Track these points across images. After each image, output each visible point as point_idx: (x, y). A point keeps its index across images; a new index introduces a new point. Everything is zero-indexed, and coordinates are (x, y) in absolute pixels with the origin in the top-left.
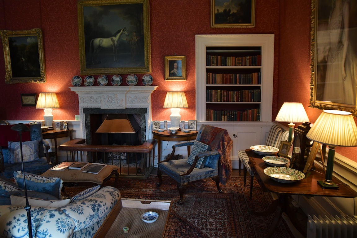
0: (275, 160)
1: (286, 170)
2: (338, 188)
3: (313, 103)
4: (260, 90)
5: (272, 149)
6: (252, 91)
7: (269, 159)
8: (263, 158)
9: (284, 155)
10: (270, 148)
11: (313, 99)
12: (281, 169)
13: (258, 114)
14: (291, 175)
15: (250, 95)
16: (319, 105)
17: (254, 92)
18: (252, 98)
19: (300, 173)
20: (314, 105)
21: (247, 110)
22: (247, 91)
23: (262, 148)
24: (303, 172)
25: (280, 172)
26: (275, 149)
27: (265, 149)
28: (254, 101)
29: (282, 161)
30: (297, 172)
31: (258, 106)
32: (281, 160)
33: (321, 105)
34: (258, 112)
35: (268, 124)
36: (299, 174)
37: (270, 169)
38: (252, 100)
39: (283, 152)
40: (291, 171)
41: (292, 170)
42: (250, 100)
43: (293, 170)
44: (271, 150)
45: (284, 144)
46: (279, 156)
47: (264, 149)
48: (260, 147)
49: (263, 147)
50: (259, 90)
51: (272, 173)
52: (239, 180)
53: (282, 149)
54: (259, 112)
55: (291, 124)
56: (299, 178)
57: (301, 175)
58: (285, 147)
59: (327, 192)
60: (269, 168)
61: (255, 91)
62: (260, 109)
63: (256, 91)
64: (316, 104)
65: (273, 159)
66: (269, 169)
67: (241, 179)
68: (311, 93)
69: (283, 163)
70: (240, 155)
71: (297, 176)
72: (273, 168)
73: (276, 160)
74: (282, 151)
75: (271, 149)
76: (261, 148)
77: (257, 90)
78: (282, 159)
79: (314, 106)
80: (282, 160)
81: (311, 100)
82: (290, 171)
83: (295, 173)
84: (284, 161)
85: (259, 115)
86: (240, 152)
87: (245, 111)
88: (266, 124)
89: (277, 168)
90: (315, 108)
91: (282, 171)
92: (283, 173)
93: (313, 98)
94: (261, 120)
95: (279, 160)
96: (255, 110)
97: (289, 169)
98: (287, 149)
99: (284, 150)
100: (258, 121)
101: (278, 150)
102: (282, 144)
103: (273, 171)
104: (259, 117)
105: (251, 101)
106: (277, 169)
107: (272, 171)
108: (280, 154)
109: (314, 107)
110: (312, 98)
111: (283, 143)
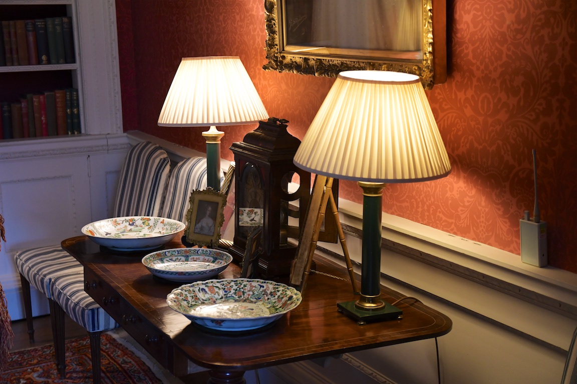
0: (183, 258)
1: (235, 287)
2: (400, 313)
3: (279, 55)
4: (70, 19)
5: (160, 225)
6: (39, 23)
7: (162, 261)
8: (143, 260)
9: (208, 239)
10: (151, 223)
11: (277, 41)
12: (218, 285)
13: (72, 107)
14: (254, 300)
15: (31, 39)
16: (298, 59)
17: (45, 28)
18: (42, 51)
19: (281, 289)
20: (281, 62)
21: (29, 96)
22: (20, 23)
23: (122, 226)
24: (293, 282)
25: (216, 296)
26: (171, 225)
27: (132, 227)
28: (49, 62)
29: (208, 261)
30: (270, 286)
31: (66, 81)
32: (201, 257)
33: (306, 60)
34: (71, 100)
35: (111, 142)
36: (279, 294)
37: (184, 292)
38: (44, 58)
39: (202, 228)
40: (252, 286)
41: (254, 284)
42: (34, 60)
43: (256, 283)
44: (156, 230)
45: (200, 201)
46: (192, 245)
47: (130, 230)
48: (116, 224)
49: (127, 221)
50: (65, 20)
51: (192, 306)
52: (35, 361)
53: (198, 220)
54: (74, 103)
55: (213, 131)
56: (284, 305)
57: (289, 293)
58: (208, 213)
59: (370, 334)
60: (178, 291)
61: (49, 21)
62: (77, 91)
63: (53, 24)
64: (289, 58)
65: (174, 258)
66: (181, 294)
67: (40, 356)
68: (270, 20)
69: (214, 266)
70: (26, 268)
71: (273, 300)
72: (191, 289)
73: (187, 260)
74: (199, 225)
75: (155, 224)
76: (119, 227)
77: (57, 20)
78: (204, 254)
79: (280, 64)
80: (207, 258)
81: (271, 45)
82: (248, 288)
83: (265, 293)
84: (212, 259)
85: (75, 110)
86: (24, 257)
87: (20, 102)
88: (104, 142)
89: (203, 287)
90: (285, 72)
91: (222, 293)
92: (226, 298)
93: (277, 37)
94: (83, 131)
95: (195, 257)
96: (59, 94)
97: (245, 283)
98: (214, 217)
99: (207, 222)
100: (73, 133)
101: (182, 226)
102: (196, 202)
103: (196, 298)
104: (76, 121)
105: (39, 62)
106: (207, 289)
107: (190, 299)
108: (192, 237)
109: (282, 69)
110: (273, 39)
111: (198, 198)
